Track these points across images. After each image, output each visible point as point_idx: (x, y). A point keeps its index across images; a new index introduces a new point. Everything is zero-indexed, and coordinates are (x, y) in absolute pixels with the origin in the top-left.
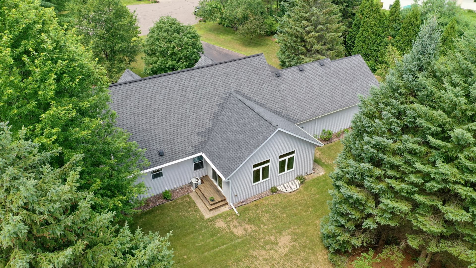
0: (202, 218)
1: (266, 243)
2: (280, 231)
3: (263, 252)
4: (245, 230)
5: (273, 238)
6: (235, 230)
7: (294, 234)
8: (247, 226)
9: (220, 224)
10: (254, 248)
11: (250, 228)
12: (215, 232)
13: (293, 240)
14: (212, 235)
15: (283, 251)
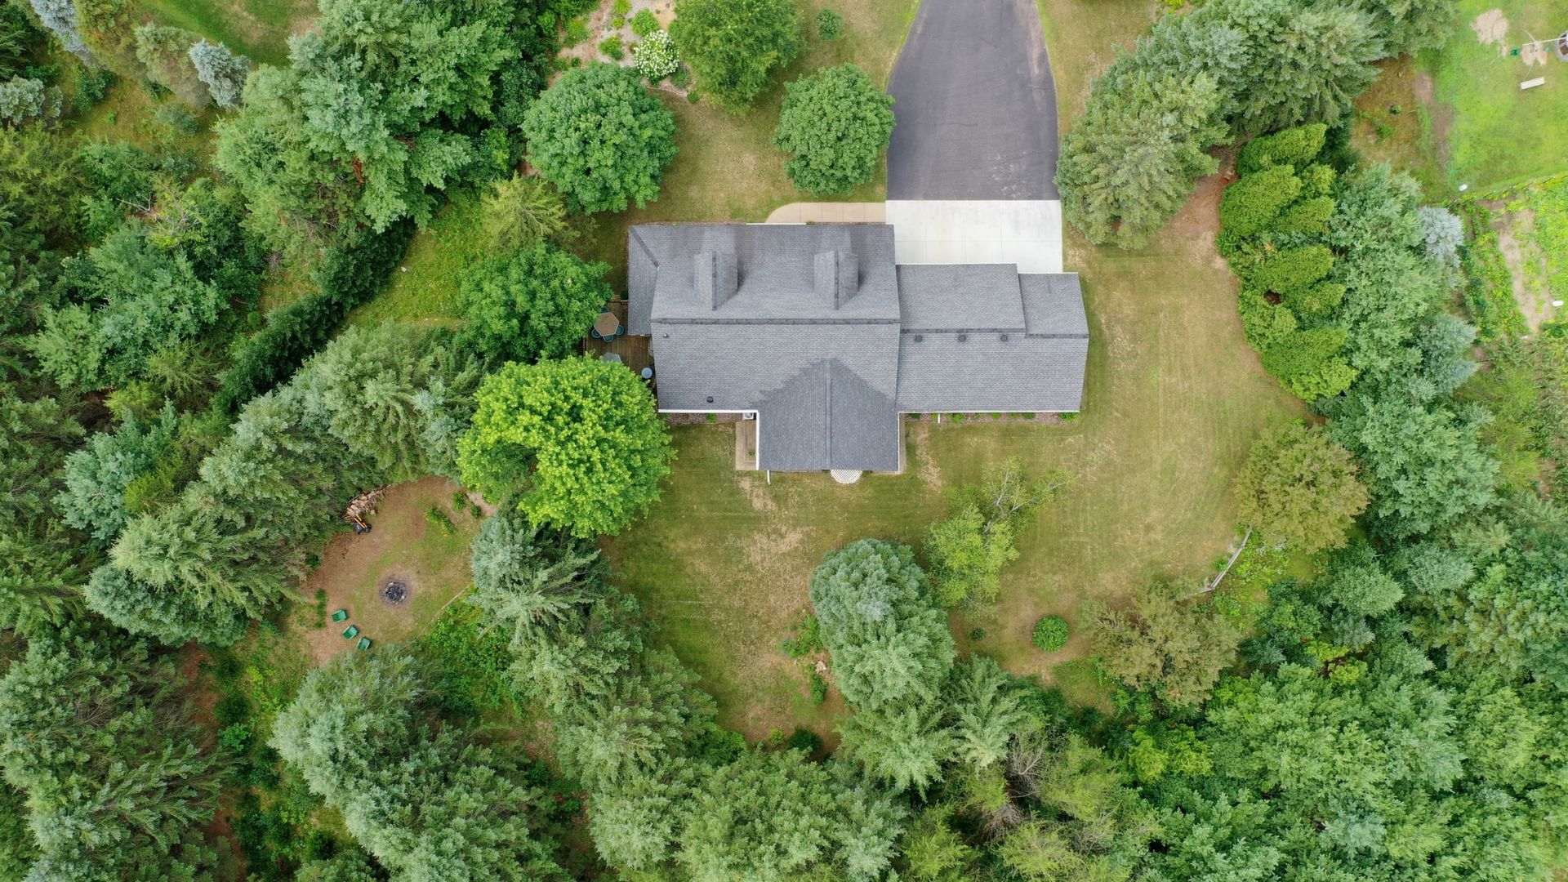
0: (733, 466)
1: (775, 531)
2: (796, 523)
3: (765, 540)
4: (765, 505)
5: (784, 529)
6: (755, 500)
7: (808, 535)
8: (769, 502)
9: (746, 484)
10: (760, 531)
11: (771, 505)
12: (735, 492)
13: (802, 542)
14: (731, 494)
15: (784, 548)
